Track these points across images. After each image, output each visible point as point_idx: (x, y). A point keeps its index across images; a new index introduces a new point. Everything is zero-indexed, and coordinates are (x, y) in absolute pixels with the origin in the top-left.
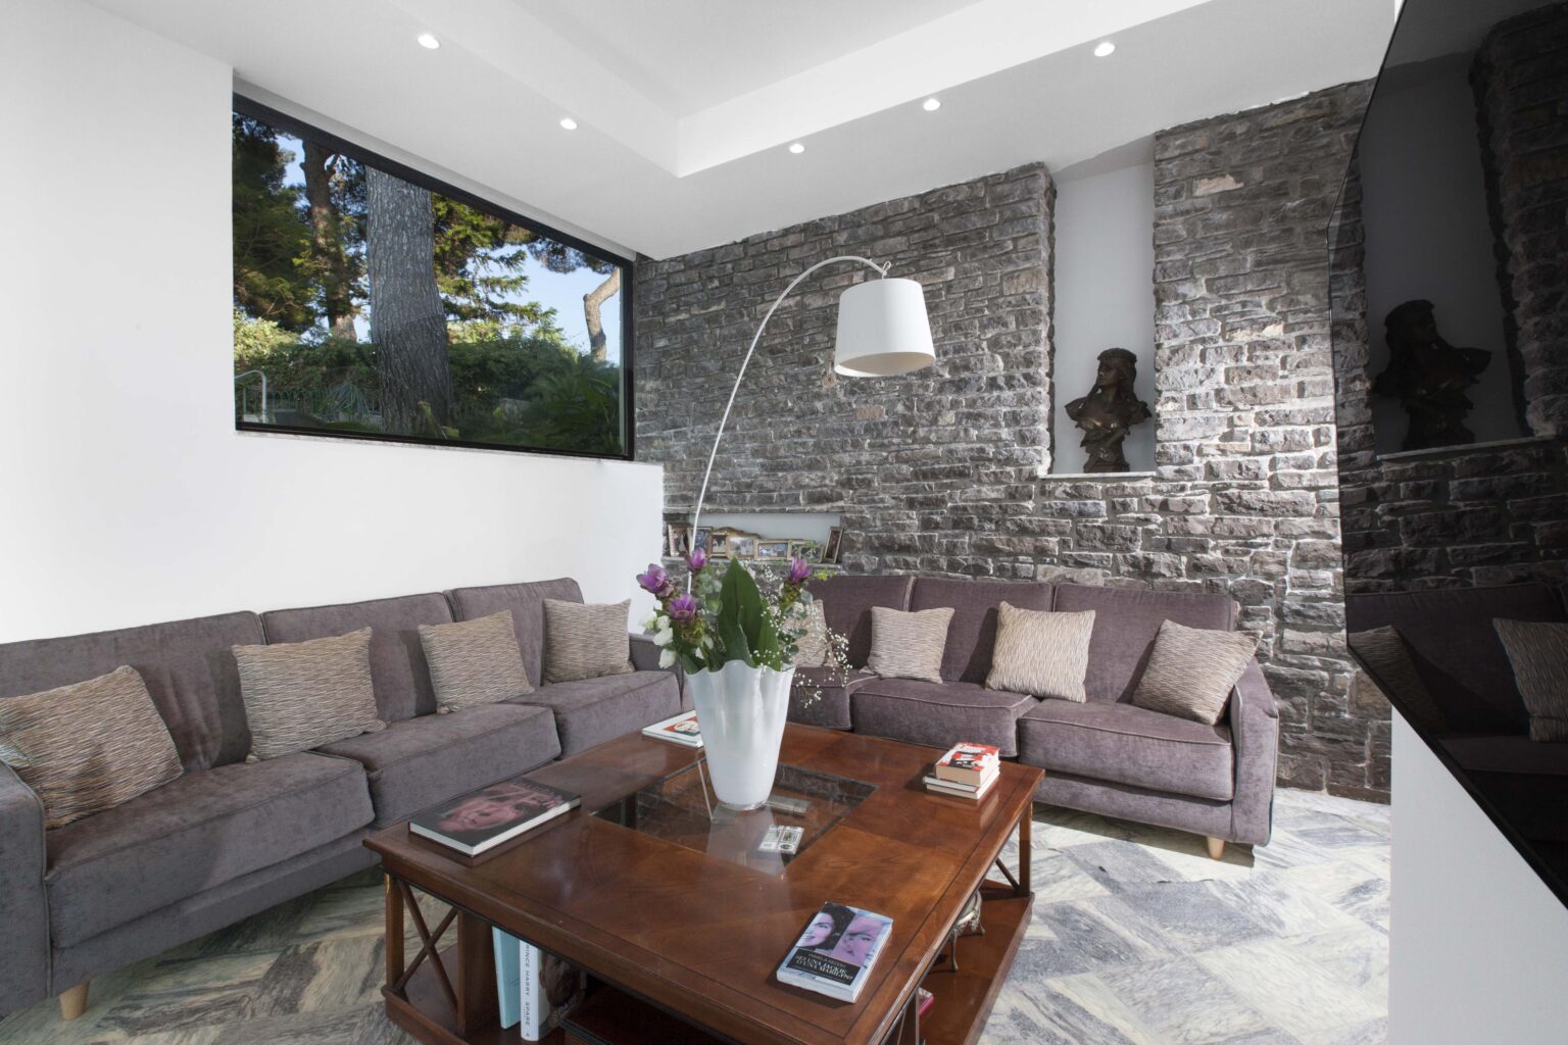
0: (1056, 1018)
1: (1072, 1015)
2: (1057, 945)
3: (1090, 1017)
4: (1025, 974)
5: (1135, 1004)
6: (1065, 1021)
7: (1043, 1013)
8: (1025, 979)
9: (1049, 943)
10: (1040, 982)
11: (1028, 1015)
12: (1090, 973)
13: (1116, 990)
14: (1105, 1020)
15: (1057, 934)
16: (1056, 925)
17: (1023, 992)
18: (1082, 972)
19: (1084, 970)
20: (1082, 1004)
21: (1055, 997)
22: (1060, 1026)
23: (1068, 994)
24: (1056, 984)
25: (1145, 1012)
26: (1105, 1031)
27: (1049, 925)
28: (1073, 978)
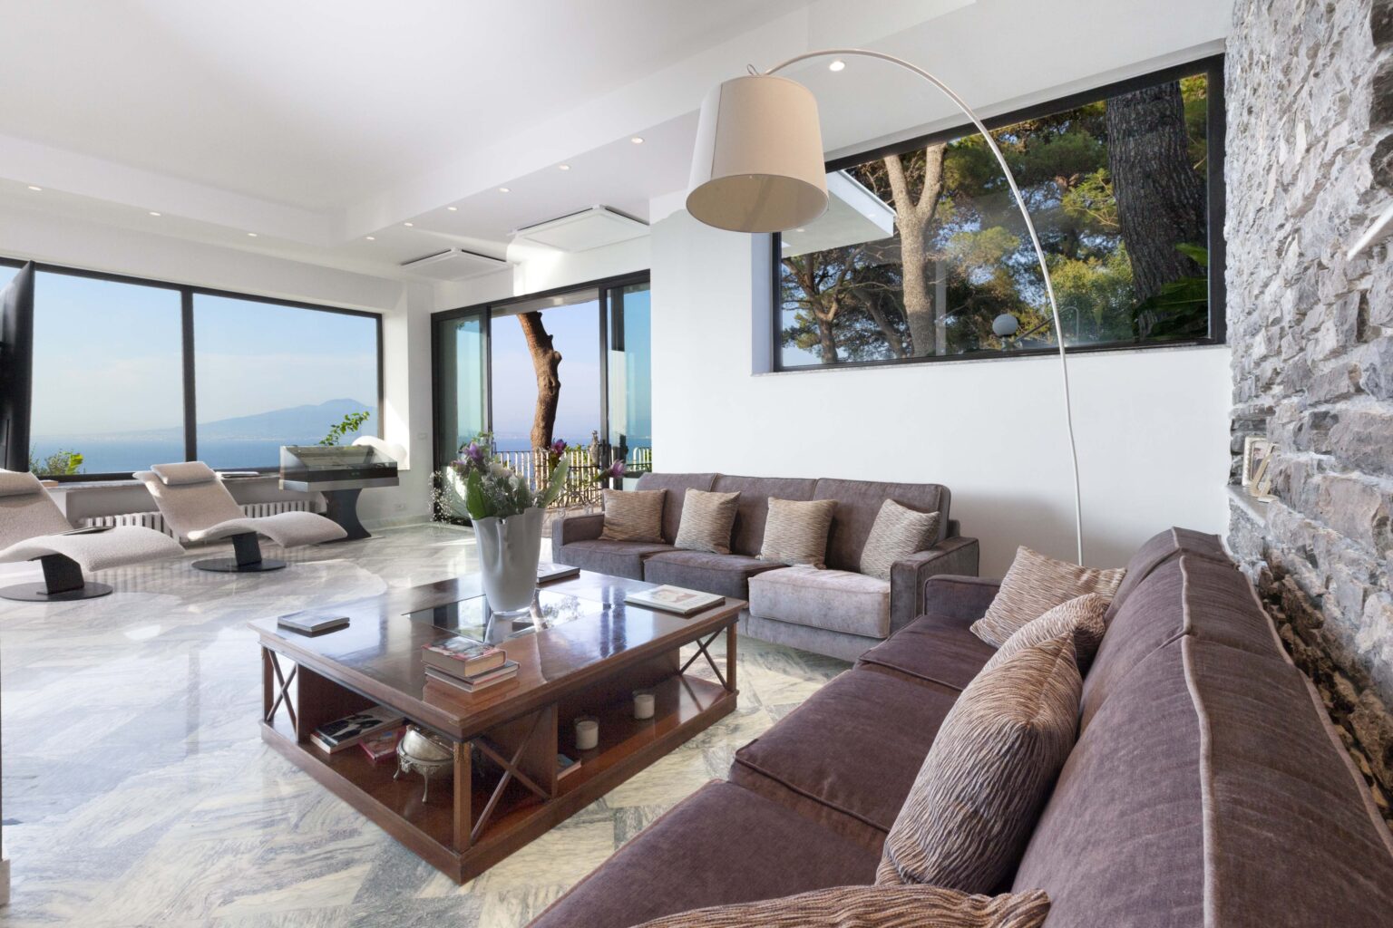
0: (329, 855)
1: (320, 867)
2: (407, 893)
3: (306, 878)
4: (390, 854)
5: (285, 918)
6: (318, 860)
7: (341, 849)
8: (385, 852)
9: (416, 887)
10: (372, 860)
11: (347, 840)
12: (351, 902)
13: (313, 913)
14: (294, 886)
15: (424, 900)
16: (440, 906)
17: (373, 845)
18: (357, 896)
19: (358, 899)
20: (324, 878)
21: (348, 864)
22: (319, 854)
23: (343, 874)
24: (361, 871)
25: (271, 922)
26: (286, 881)
27: (440, 900)
28: (356, 886)
